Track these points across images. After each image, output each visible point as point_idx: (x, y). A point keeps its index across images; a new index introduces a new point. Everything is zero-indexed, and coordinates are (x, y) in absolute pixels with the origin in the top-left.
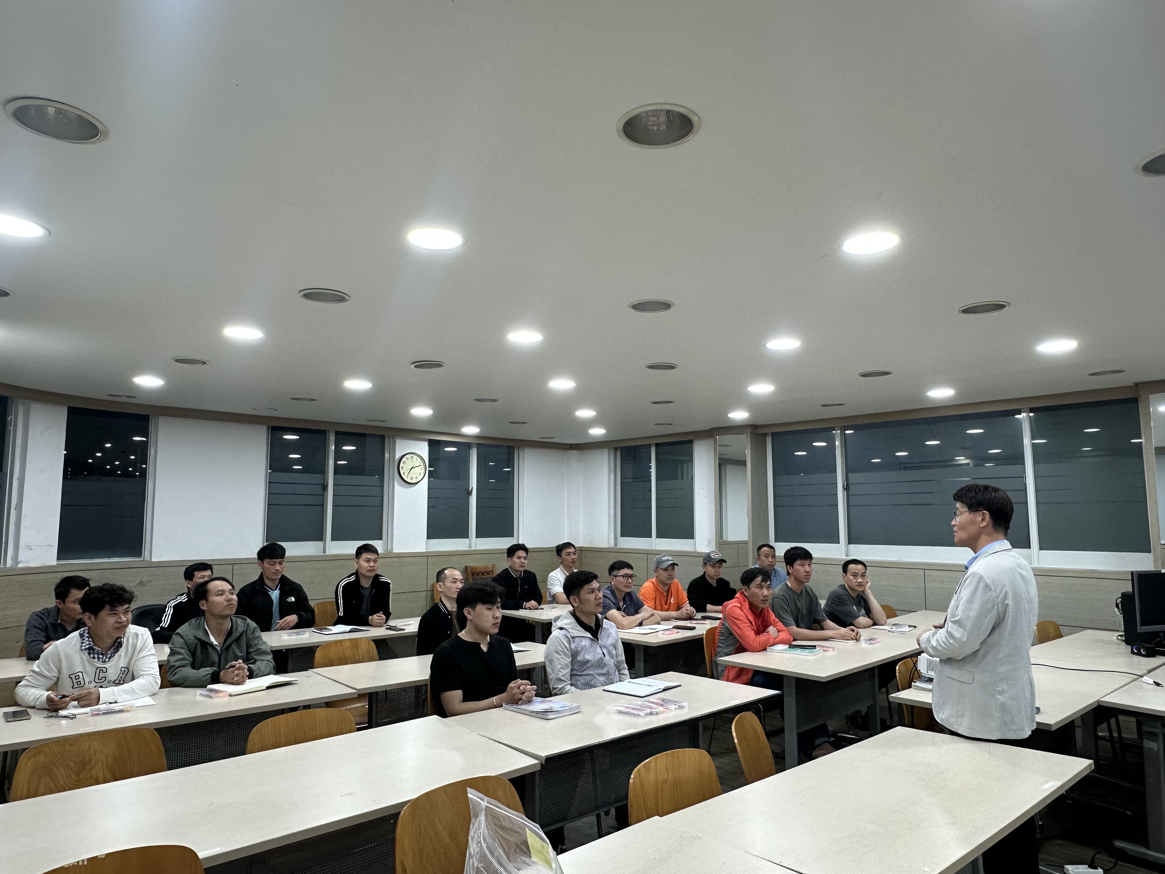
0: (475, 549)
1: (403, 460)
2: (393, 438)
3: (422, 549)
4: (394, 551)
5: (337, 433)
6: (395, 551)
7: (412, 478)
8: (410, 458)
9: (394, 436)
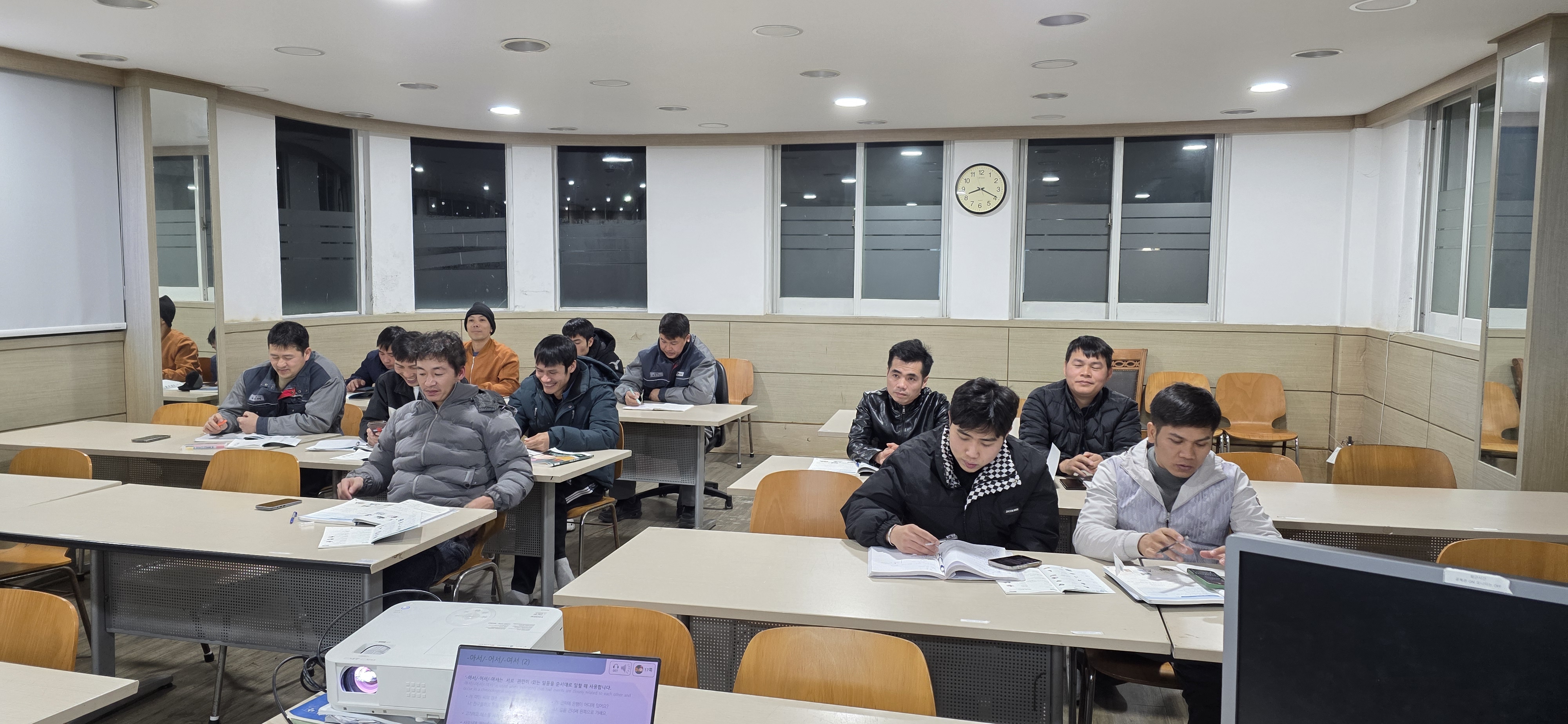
0: (1115, 320)
1: (965, 176)
2: (951, 142)
3: (1003, 315)
4: (951, 318)
5: (868, 145)
6: (954, 316)
7: (980, 206)
8: (977, 174)
9: (954, 141)
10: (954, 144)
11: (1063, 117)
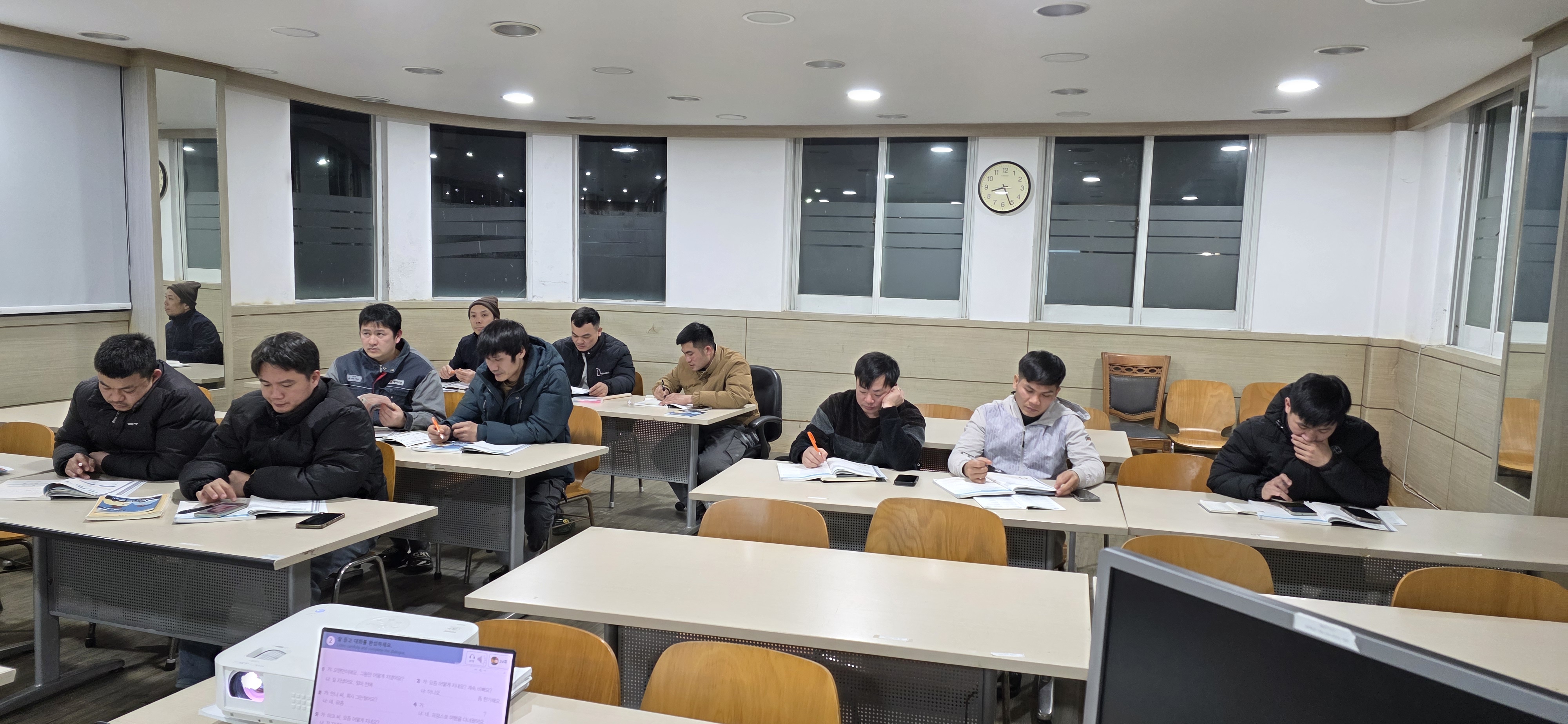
0: (1139, 325)
1: (989, 174)
2: (975, 138)
3: (1023, 317)
4: (971, 319)
5: (892, 141)
6: (973, 318)
7: (1003, 205)
8: (1001, 172)
9: (978, 137)
10: (978, 140)
11: (1089, 114)
